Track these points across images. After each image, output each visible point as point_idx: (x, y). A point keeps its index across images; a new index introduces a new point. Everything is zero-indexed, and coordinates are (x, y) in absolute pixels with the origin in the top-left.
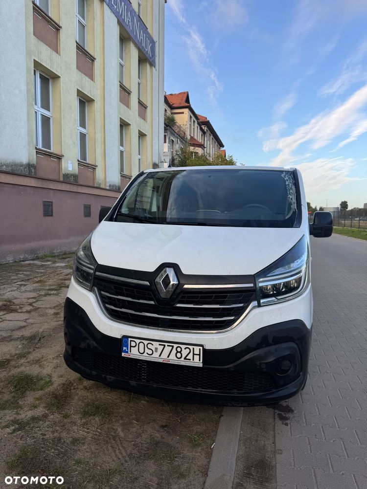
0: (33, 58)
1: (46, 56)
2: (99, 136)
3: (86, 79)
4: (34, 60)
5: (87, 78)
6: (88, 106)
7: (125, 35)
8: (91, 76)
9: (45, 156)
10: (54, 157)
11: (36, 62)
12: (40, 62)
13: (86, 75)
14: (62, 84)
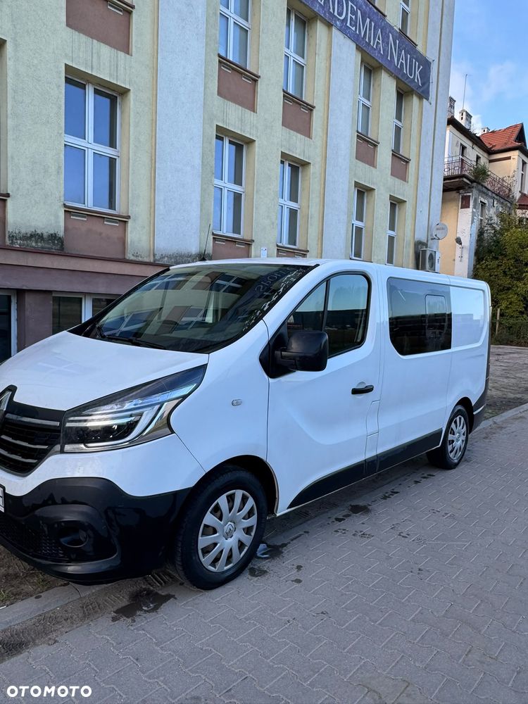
0: (216, 123)
1: (235, 118)
2: (314, 210)
3: (296, 137)
4: (217, 125)
5: (299, 135)
6: (302, 172)
7: (374, 64)
8: (307, 132)
9: (228, 242)
10: (239, 243)
11: (219, 128)
12: (225, 127)
13: (298, 131)
14: (257, 150)
